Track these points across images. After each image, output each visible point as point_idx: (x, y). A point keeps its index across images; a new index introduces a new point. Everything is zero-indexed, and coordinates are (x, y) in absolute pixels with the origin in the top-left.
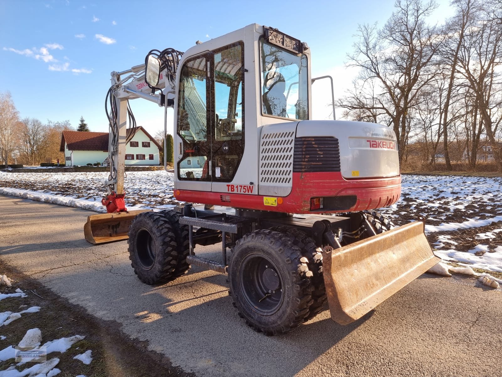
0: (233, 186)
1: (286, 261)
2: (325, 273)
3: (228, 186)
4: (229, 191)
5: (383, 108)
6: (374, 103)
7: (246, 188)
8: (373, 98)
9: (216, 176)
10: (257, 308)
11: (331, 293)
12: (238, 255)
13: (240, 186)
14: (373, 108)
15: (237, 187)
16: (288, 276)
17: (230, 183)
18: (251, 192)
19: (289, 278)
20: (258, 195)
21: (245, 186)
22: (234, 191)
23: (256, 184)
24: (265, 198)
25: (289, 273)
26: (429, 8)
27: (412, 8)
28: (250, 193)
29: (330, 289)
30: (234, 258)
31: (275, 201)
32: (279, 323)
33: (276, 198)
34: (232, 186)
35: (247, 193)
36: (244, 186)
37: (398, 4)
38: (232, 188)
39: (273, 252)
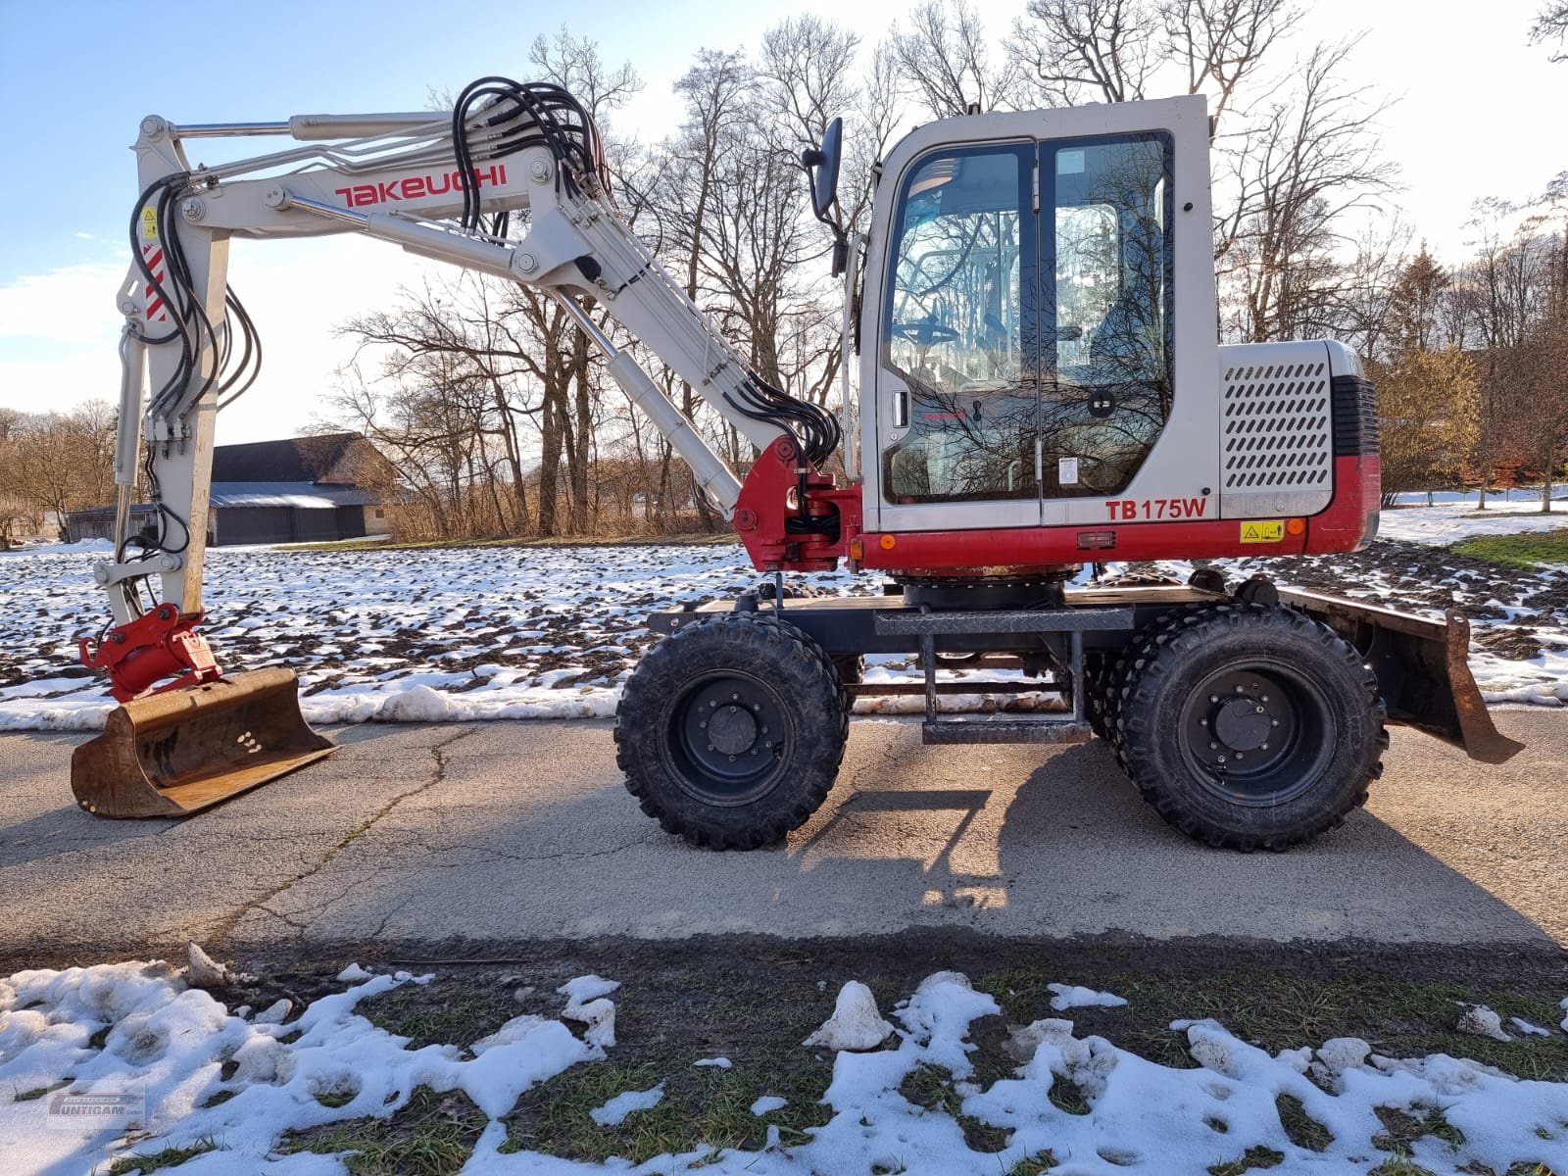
0: (1133, 504)
1: (1345, 662)
2: (1453, 665)
3: (1112, 505)
4: (1113, 517)
5: (521, 355)
6: (492, 338)
7: (1181, 505)
8: (487, 321)
9: (1062, 481)
10: (1242, 796)
11: (1468, 706)
12: (1184, 675)
13: (1157, 502)
14: (490, 352)
15: (1147, 504)
16: (1356, 692)
17: (1121, 498)
18: (1200, 513)
19: (1357, 696)
20: (1220, 519)
21: (1179, 501)
22: (1134, 515)
23: (1215, 491)
24: (1245, 527)
25: (1358, 687)
26: (622, 88)
27: (576, 77)
28: (1194, 516)
29: (1467, 698)
30: (1168, 686)
31: (1279, 529)
32: (1327, 808)
33: (1281, 523)
34: (1125, 503)
35: (1183, 517)
36: (1173, 502)
37: (539, 54)
38: (1125, 510)
39: (1308, 647)
